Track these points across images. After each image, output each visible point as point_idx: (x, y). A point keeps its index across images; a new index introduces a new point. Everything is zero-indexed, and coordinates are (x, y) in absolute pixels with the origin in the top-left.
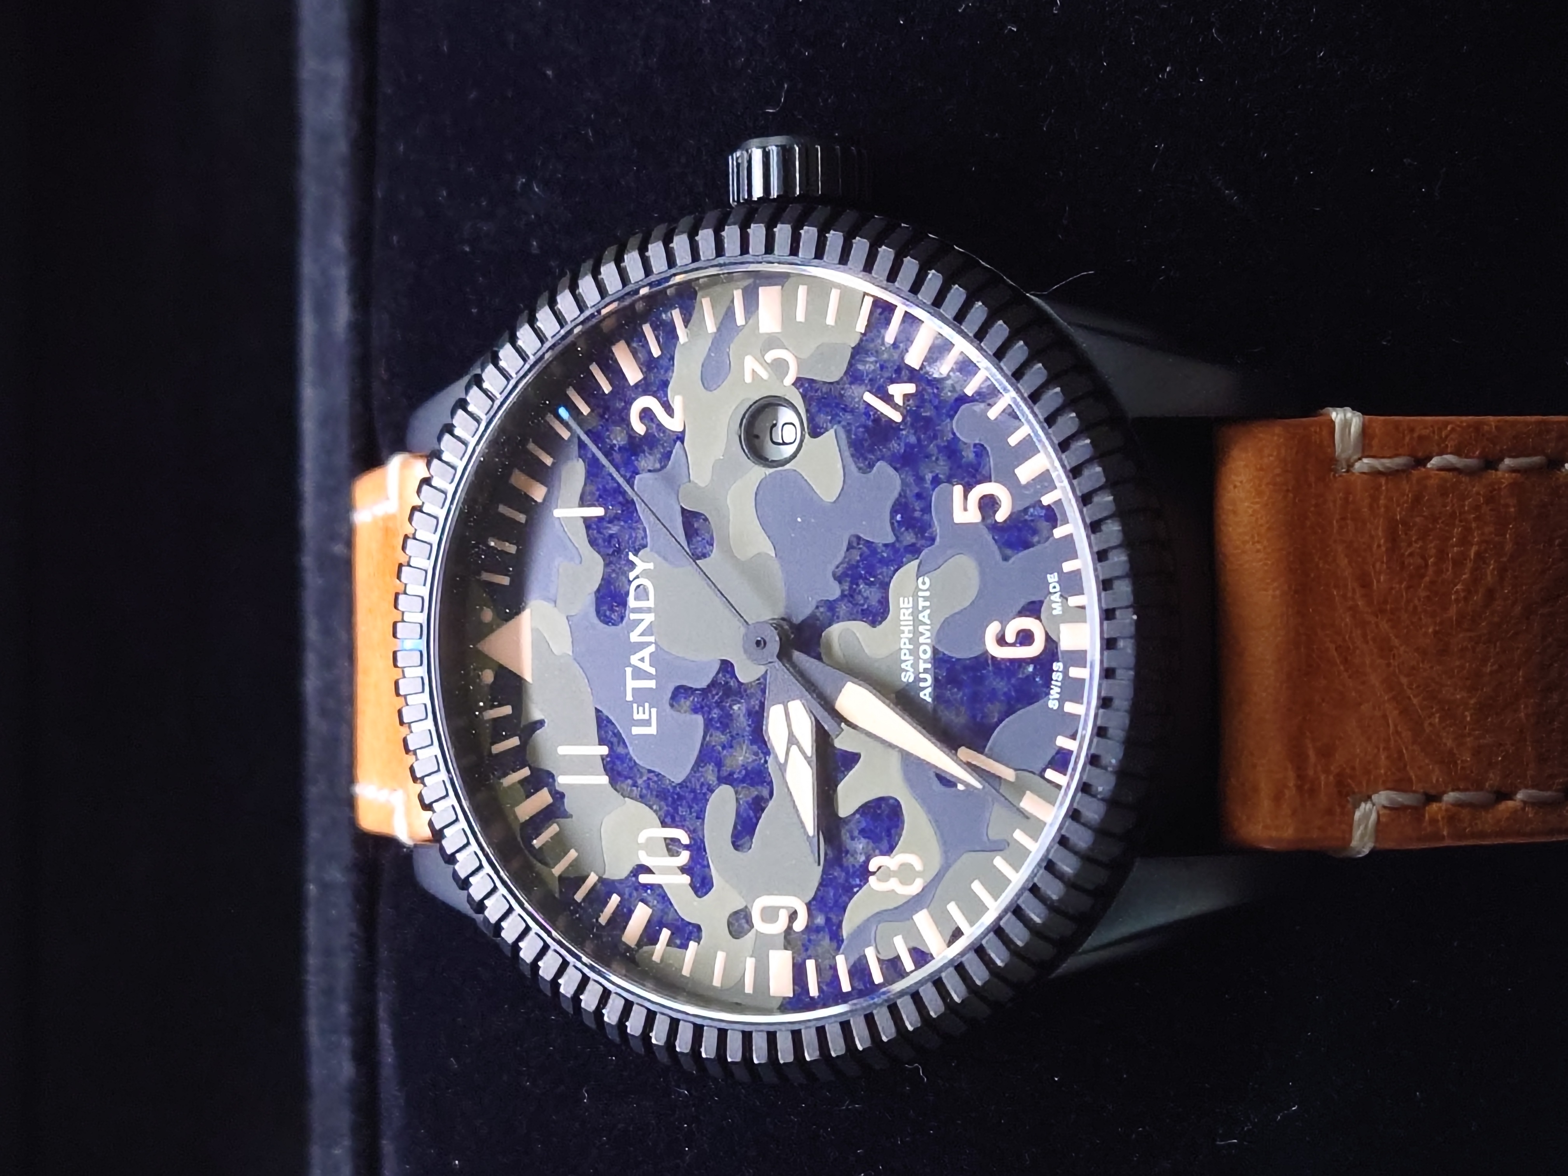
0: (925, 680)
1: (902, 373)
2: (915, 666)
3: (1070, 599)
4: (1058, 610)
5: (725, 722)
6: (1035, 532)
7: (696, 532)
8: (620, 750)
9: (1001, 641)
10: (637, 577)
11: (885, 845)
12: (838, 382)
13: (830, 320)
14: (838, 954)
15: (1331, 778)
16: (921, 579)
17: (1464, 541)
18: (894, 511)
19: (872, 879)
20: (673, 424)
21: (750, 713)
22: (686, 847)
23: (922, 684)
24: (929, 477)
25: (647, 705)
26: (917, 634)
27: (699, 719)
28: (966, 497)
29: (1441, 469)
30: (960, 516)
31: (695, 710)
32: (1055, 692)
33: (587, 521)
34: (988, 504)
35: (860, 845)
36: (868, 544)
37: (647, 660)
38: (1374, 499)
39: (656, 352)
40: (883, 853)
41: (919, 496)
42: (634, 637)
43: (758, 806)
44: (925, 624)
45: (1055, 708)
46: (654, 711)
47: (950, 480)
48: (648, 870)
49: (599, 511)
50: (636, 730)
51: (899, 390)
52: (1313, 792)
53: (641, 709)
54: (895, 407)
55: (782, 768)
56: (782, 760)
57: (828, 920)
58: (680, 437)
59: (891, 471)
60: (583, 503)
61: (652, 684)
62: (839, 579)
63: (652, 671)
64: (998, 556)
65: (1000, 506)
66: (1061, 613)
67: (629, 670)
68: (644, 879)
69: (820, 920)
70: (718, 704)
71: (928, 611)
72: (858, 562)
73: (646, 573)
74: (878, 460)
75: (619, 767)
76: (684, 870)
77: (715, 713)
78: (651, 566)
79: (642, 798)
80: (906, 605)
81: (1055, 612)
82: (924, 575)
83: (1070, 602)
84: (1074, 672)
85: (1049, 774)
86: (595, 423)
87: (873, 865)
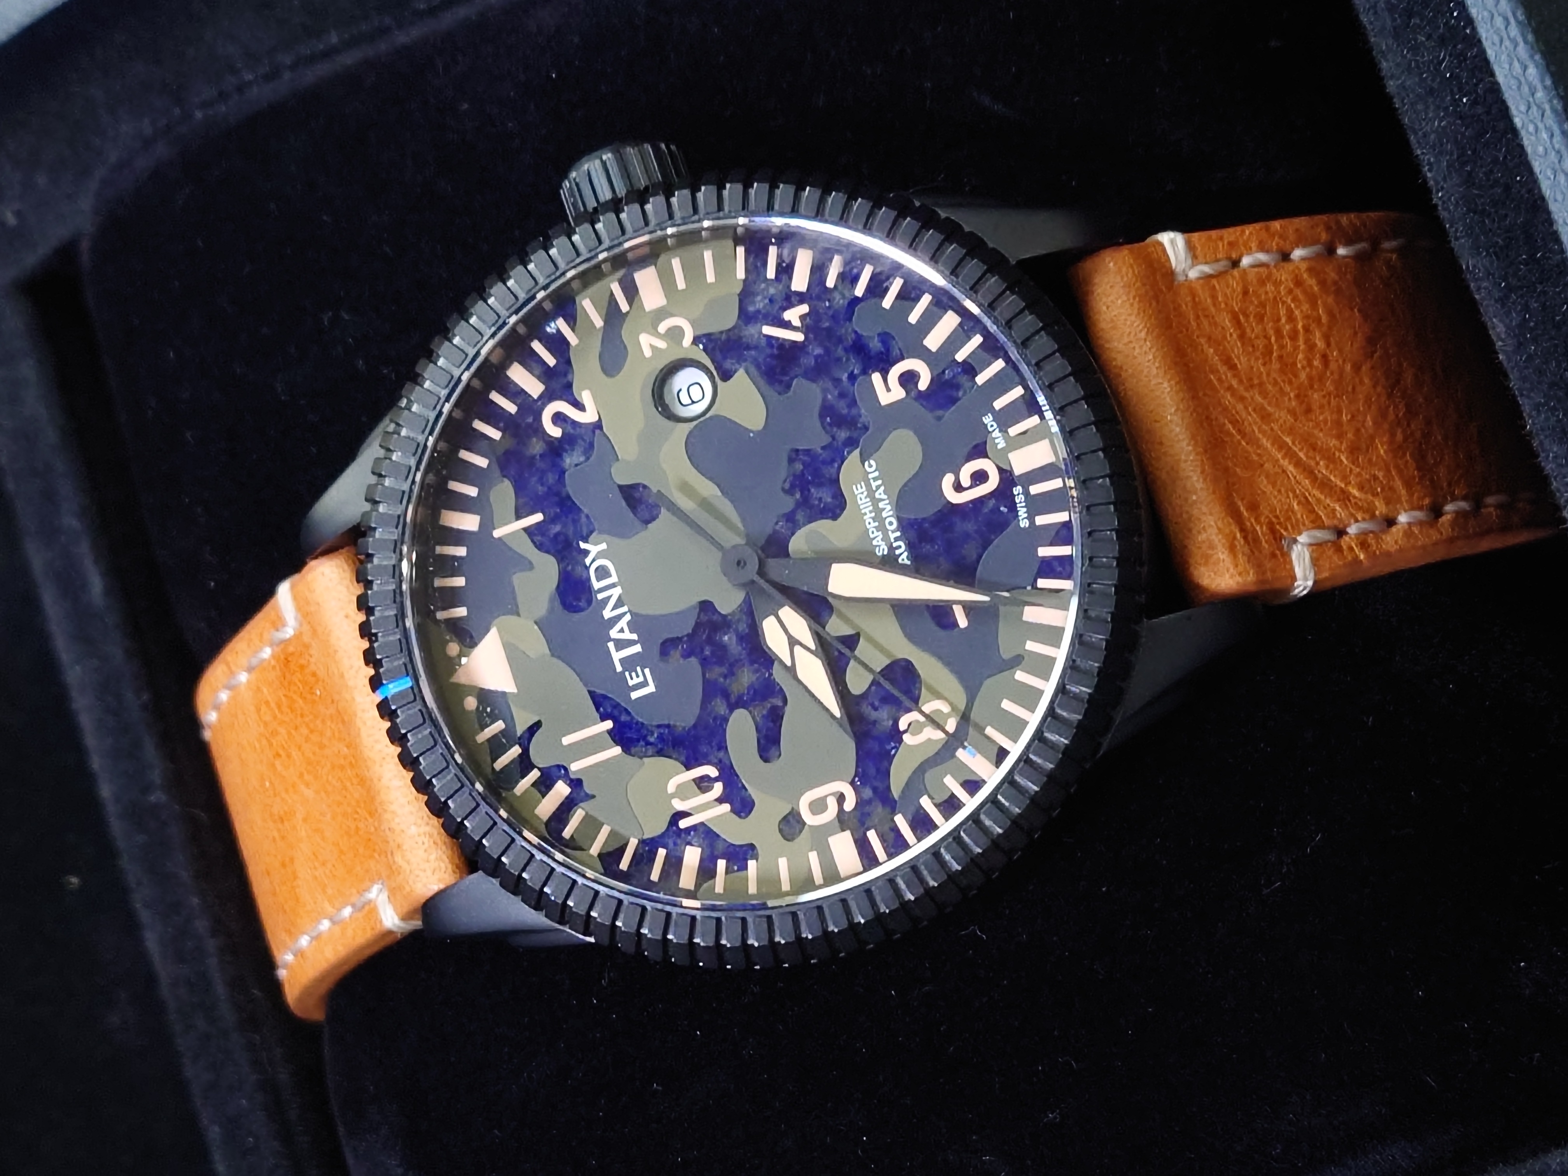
0: (900, 547)
1: (791, 299)
2: (886, 538)
3: (1010, 430)
4: (1001, 444)
5: (720, 654)
6: (958, 387)
7: (640, 501)
8: (624, 718)
9: (959, 488)
10: (593, 560)
11: (908, 703)
12: (734, 328)
13: (711, 278)
14: (895, 816)
15: (1264, 528)
16: (866, 463)
17: (1291, 318)
18: (822, 417)
19: (906, 738)
20: (588, 417)
21: (741, 638)
22: (716, 779)
23: (897, 552)
24: (845, 377)
25: (638, 669)
26: (878, 511)
27: (693, 660)
28: (885, 380)
29: (1253, 266)
30: (885, 398)
31: (687, 655)
32: (1022, 512)
33: (527, 530)
34: (908, 379)
35: (884, 712)
36: (807, 452)
37: (626, 629)
38: (1214, 297)
39: (551, 361)
40: (908, 711)
41: (841, 396)
42: (607, 614)
43: (776, 717)
44: (884, 500)
45: (1027, 525)
46: (647, 671)
47: (866, 372)
48: (684, 814)
49: (538, 517)
50: (634, 695)
51: (793, 315)
52: (1256, 540)
53: (634, 674)
54: (795, 329)
55: (792, 670)
56: (789, 663)
57: (875, 790)
58: (598, 426)
59: (808, 384)
60: (518, 517)
61: (637, 648)
62: (790, 492)
63: (634, 637)
64: (931, 419)
65: (919, 377)
66: (1004, 445)
67: (611, 645)
68: (683, 824)
69: (868, 793)
70: (710, 641)
71: (882, 488)
72: (802, 471)
73: (600, 555)
74: (794, 379)
75: (628, 734)
76: (720, 800)
77: (707, 651)
78: (604, 546)
79: (660, 753)
80: (860, 491)
81: (999, 447)
82: (868, 459)
83: (1013, 431)
84: (1034, 489)
85: (1042, 583)
86: (510, 443)
87: (903, 725)
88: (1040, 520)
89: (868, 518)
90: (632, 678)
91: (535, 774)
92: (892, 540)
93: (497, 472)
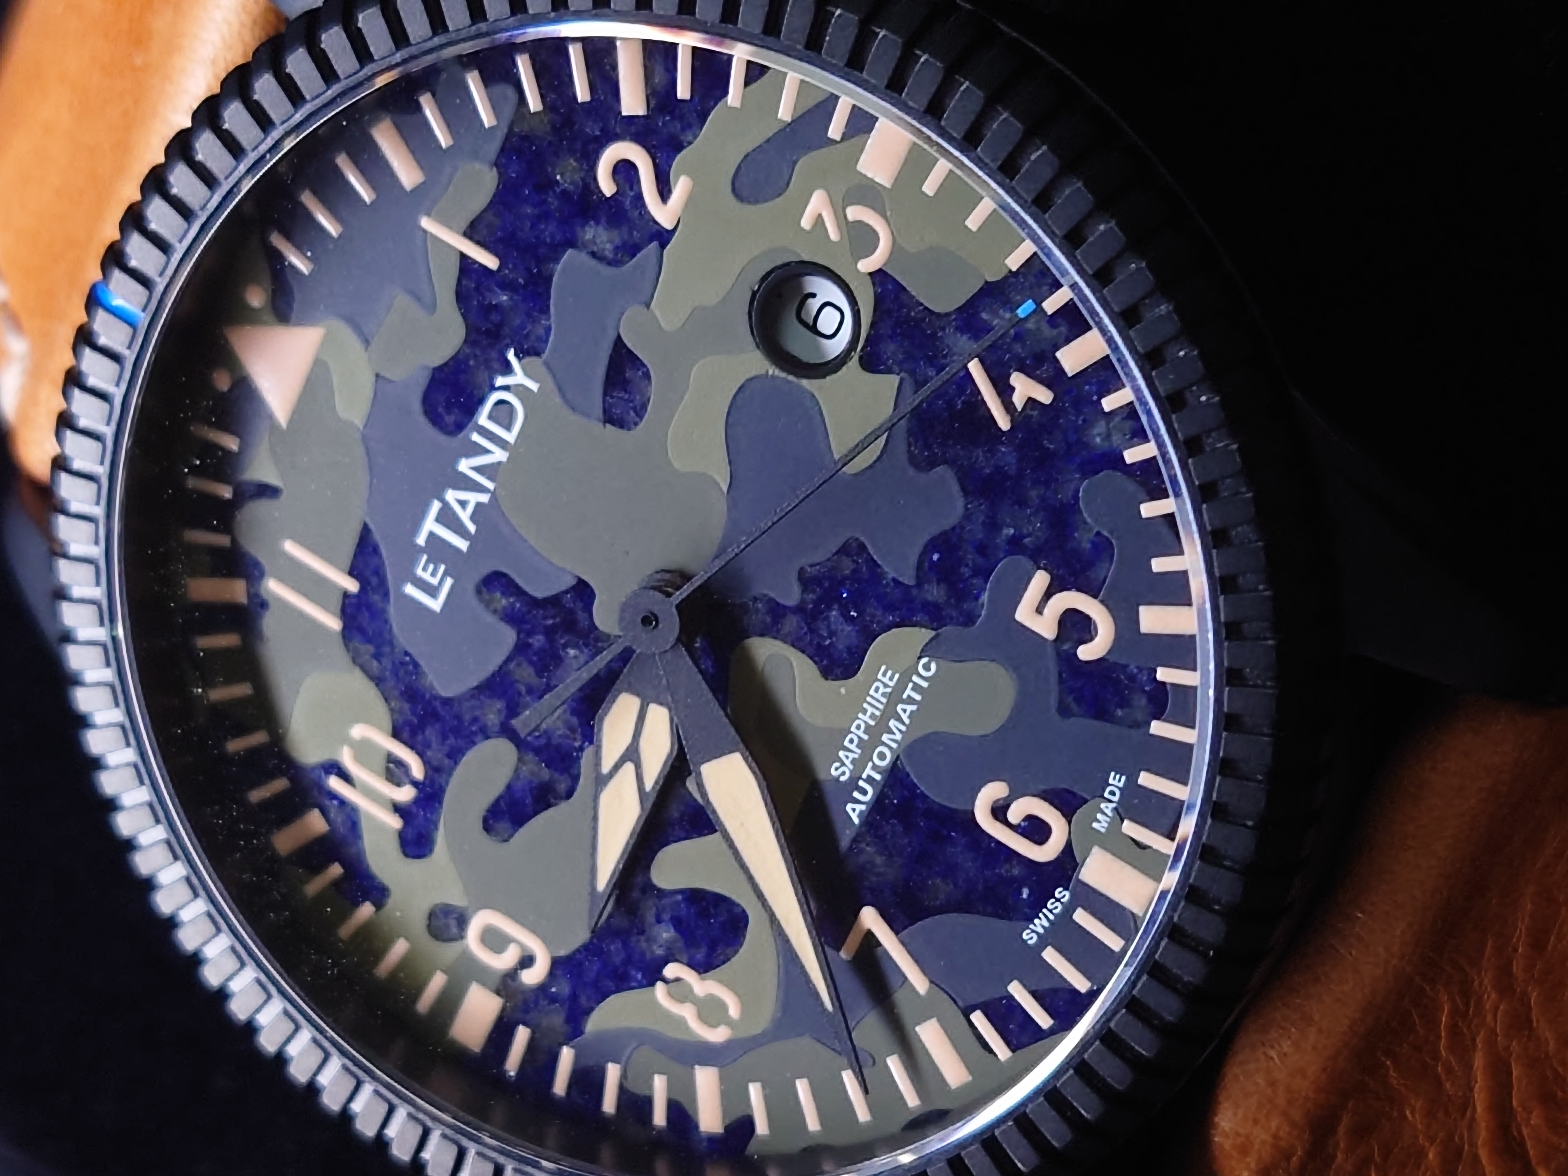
0: (864, 792)
1: (1043, 363)
2: (859, 764)
3: (1127, 823)
4: (1101, 824)
5: (547, 661)
6: (1124, 703)
7: (625, 384)
8: (376, 598)
9: (999, 812)
10: (506, 388)
11: (700, 955)
12: (939, 315)
13: (973, 223)
14: (567, 1044)
16: (924, 660)
18: (932, 545)
19: (660, 986)
20: (661, 211)
22: (415, 783)
23: (855, 794)
24: (1008, 532)
26: (882, 726)
28: (1048, 594)
30: (1024, 614)
31: (510, 618)
32: (1040, 924)
33: (465, 262)
34: (1076, 625)
35: (666, 934)
36: (872, 563)
37: (470, 508)
39: (683, 91)
40: (692, 965)
41: (982, 549)
42: (464, 466)
43: (543, 797)
44: (901, 721)
45: (1031, 943)
46: (449, 582)
47: (1038, 558)
48: (345, 776)
49: (490, 262)
50: (410, 590)
51: (1024, 388)
53: (431, 566)
54: (1008, 406)
55: (601, 781)
56: (606, 768)
57: (574, 997)
58: (663, 237)
59: (955, 487)
60: (471, 233)
61: (462, 545)
62: (805, 581)
63: (472, 528)
64: (1053, 700)
65: (1091, 639)
66: (1103, 831)
67: (436, 506)
68: (334, 783)
69: (562, 988)
70: (549, 633)
71: (914, 708)
72: (845, 578)
73: (520, 391)
74: (946, 462)
75: (364, 618)
76: (398, 809)
77: (538, 641)
78: (534, 386)
79: (378, 681)
80: (886, 680)
81: (1095, 825)
82: (932, 657)
83: (1129, 828)
84: (1081, 917)
85: (978, 1018)
86: (543, 129)
87: (671, 970)
88: (1050, 955)
89: (864, 719)
90: (425, 569)
91: (223, 540)
92: (864, 776)
93: (493, 148)
